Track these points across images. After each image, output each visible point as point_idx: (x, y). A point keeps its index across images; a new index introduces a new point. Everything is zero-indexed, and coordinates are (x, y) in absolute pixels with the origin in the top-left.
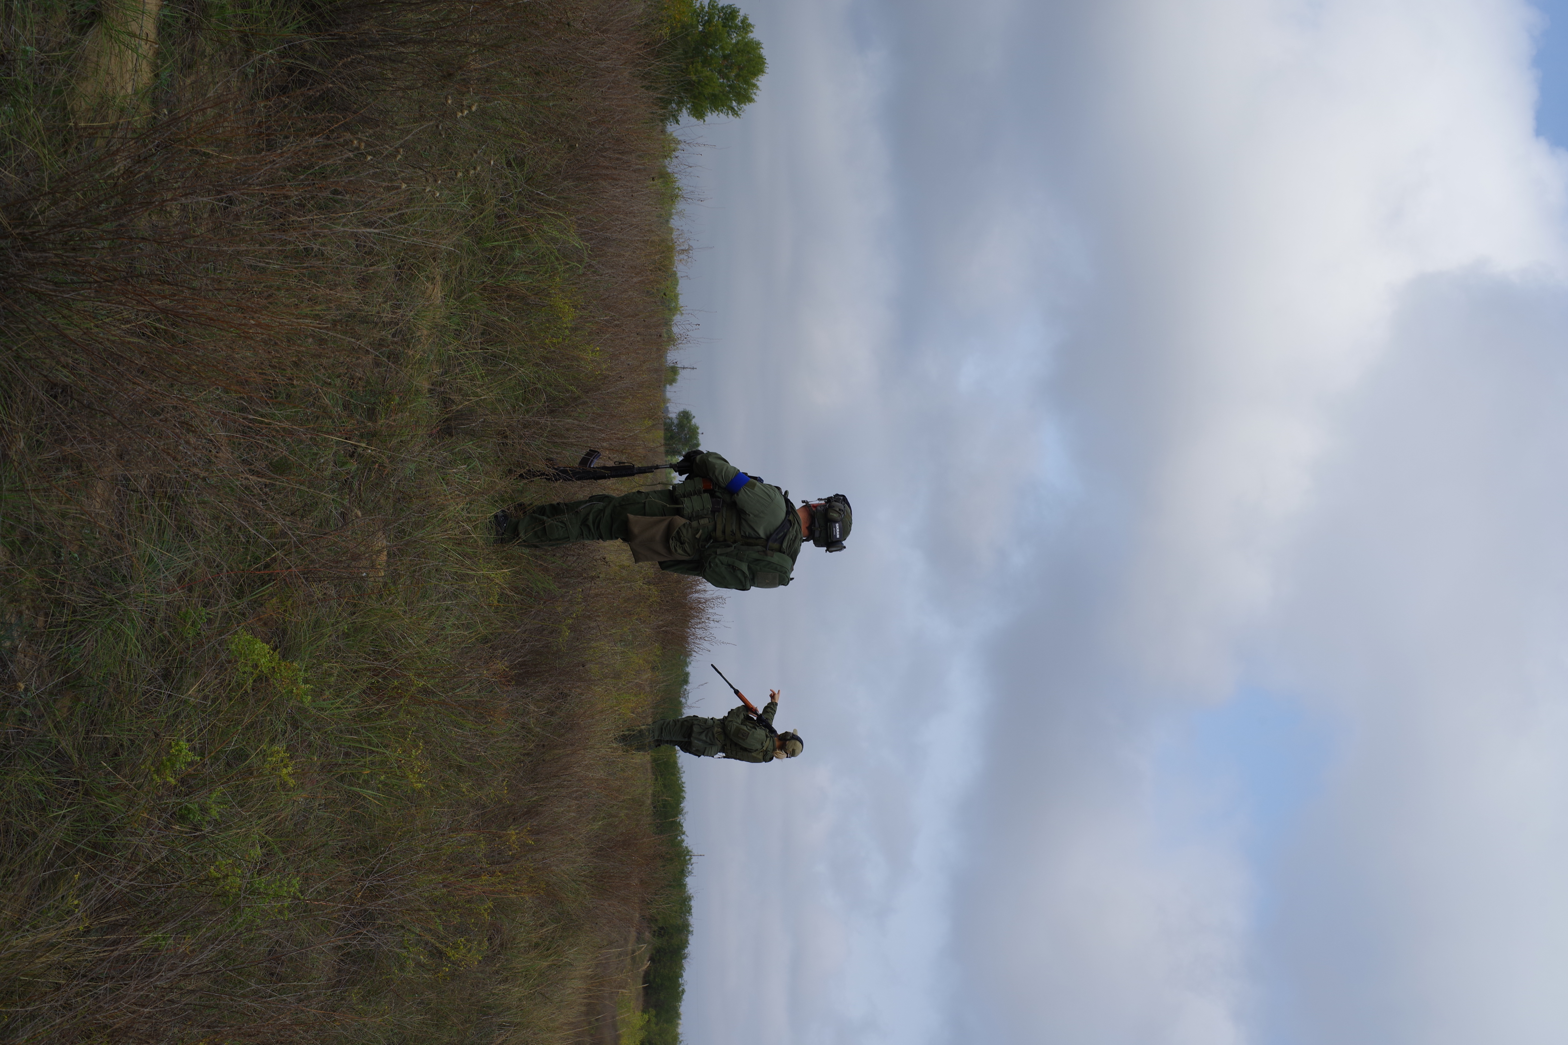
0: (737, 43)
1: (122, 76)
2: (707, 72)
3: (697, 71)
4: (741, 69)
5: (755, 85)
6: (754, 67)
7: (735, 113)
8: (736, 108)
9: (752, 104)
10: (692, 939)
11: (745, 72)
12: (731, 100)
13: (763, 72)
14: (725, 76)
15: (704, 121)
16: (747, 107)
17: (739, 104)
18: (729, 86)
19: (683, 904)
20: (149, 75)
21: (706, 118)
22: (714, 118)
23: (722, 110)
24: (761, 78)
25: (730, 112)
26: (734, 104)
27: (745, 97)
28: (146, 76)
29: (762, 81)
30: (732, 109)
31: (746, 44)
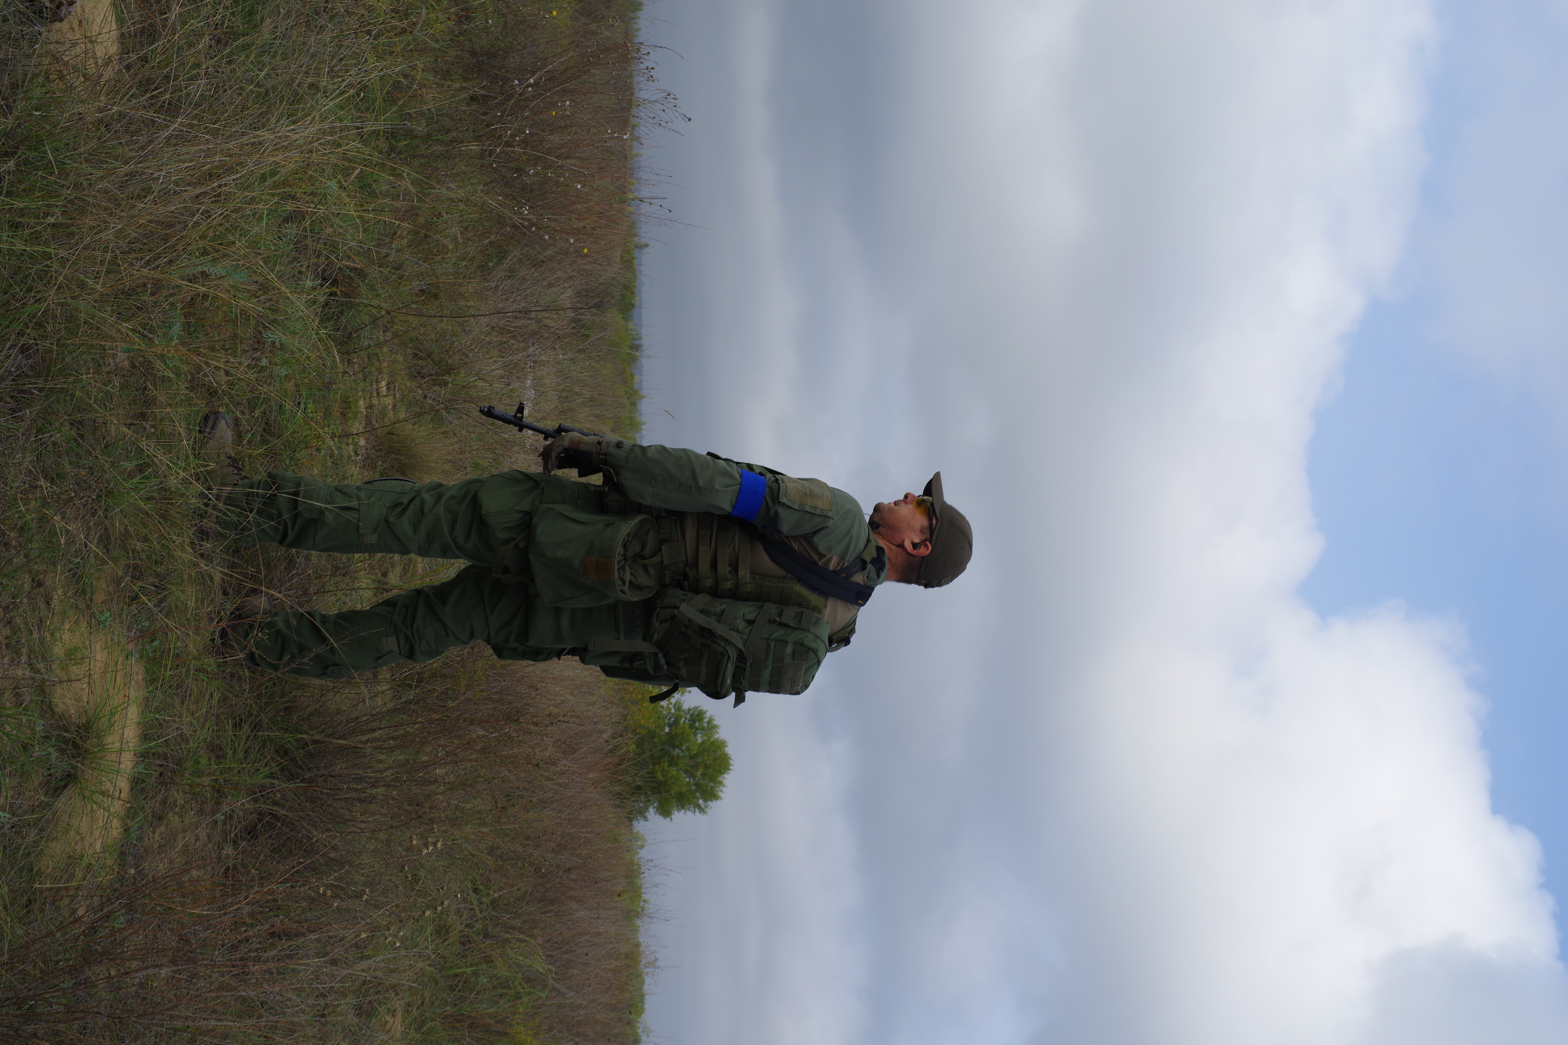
0: (703, 743)
1: (92, 834)
2: (674, 771)
3: (663, 770)
4: (707, 767)
5: (721, 783)
6: (720, 765)
7: (702, 810)
8: (702, 806)
9: (718, 802)
11: (711, 770)
12: (698, 799)
13: (729, 769)
14: (692, 776)
15: (671, 819)
16: (714, 805)
17: (706, 801)
18: (696, 785)
20: (119, 831)
21: (673, 817)
22: (679, 816)
23: (689, 809)
24: (726, 776)
25: (697, 809)
26: (701, 802)
27: (711, 795)
28: (116, 829)
29: (729, 779)
30: (699, 806)
31: (712, 743)
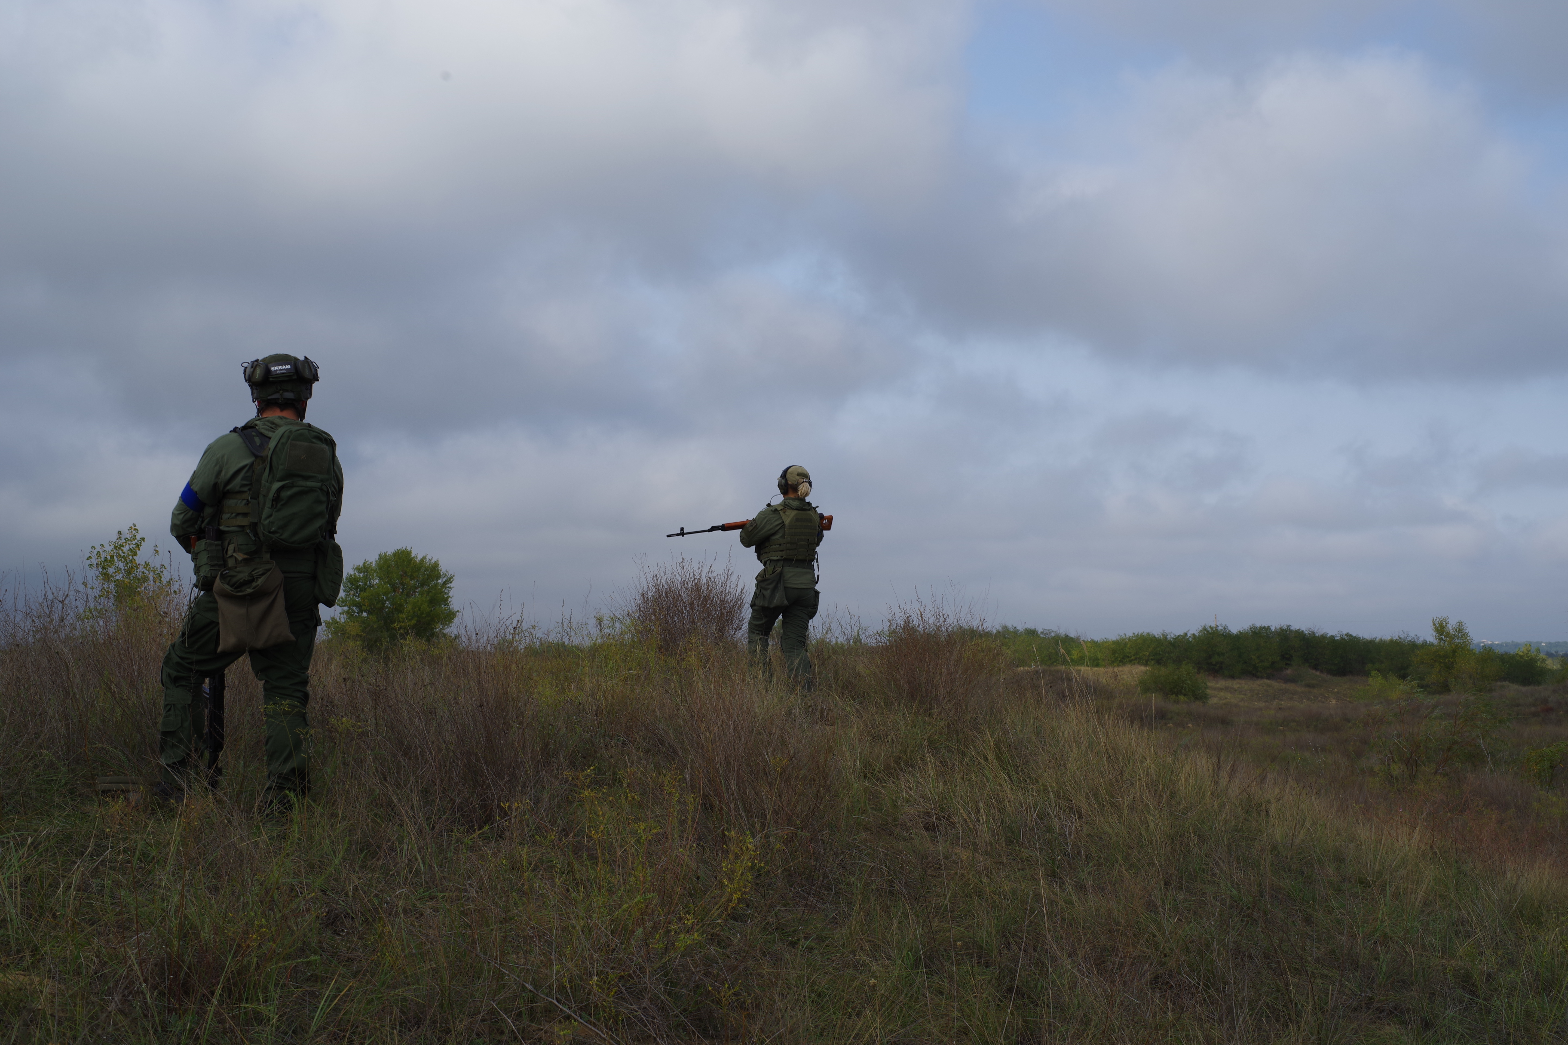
0: (381, 578)
2: (408, 608)
3: (406, 619)
4: (406, 574)
5: (422, 560)
6: (404, 561)
7: (449, 580)
8: (444, 580)
9: (440, 564)
10: (1295, 626)
11: (408, 570)
12: (437, 584)
13: (409, 552)
14: (412, 590)
15: (458, 611)
16: (443, 567)
17: (438, 576)
18: (423, 585)
19: (1259, 635)
21: (454, 609)
22: (455, 603)
23: (447, 593)
24: (414, 554)
25: (448, 586)
26: (440, 581)
27: (433, 571)
29: (418, 553)
30: (445, 583)
31: (380, 569)
